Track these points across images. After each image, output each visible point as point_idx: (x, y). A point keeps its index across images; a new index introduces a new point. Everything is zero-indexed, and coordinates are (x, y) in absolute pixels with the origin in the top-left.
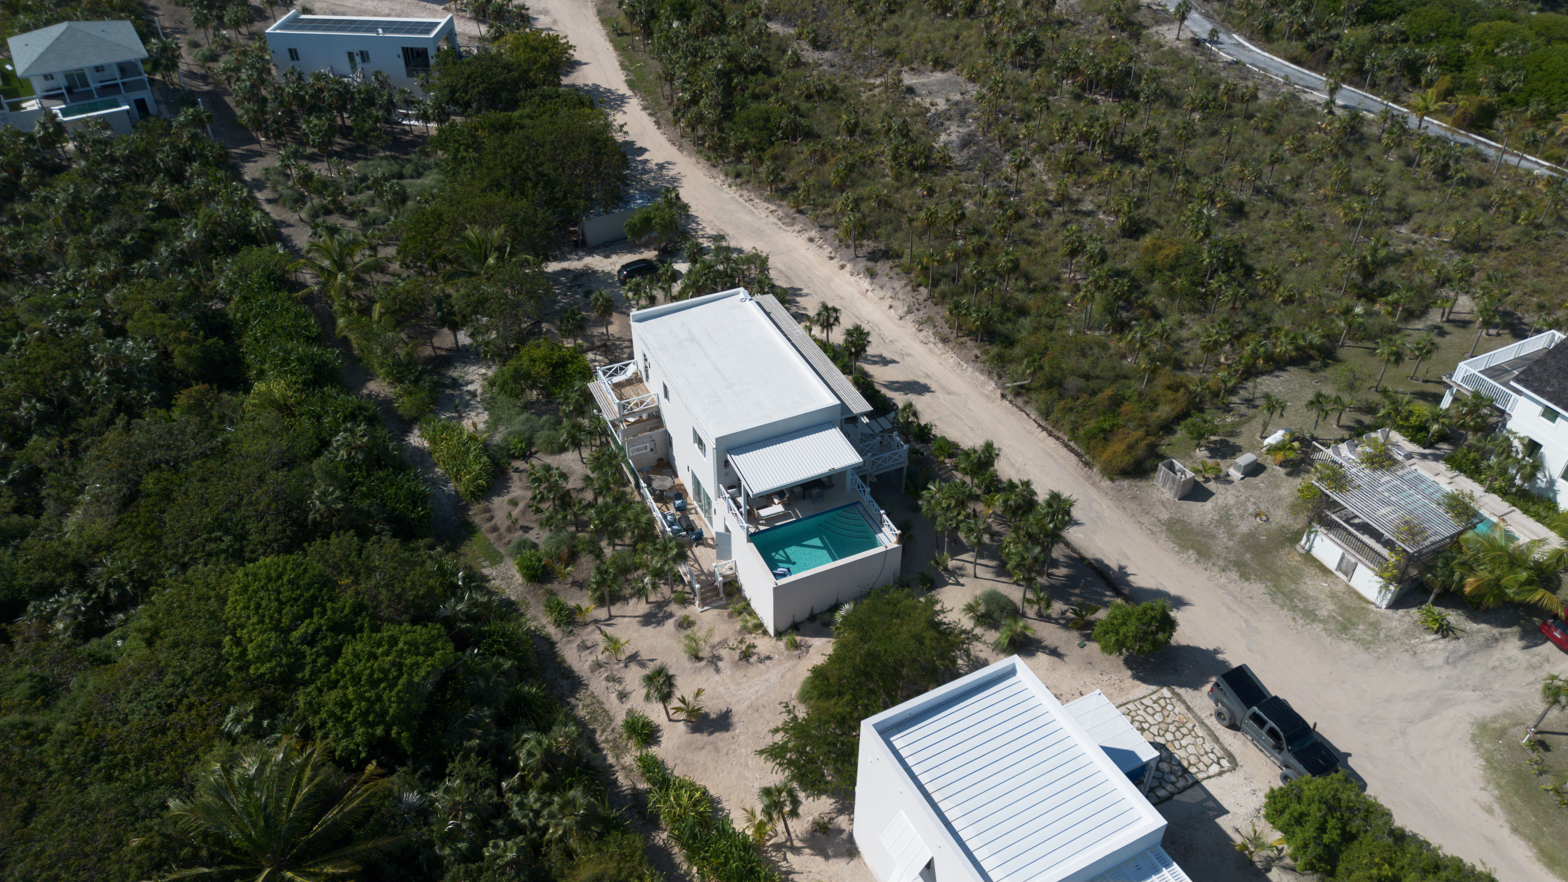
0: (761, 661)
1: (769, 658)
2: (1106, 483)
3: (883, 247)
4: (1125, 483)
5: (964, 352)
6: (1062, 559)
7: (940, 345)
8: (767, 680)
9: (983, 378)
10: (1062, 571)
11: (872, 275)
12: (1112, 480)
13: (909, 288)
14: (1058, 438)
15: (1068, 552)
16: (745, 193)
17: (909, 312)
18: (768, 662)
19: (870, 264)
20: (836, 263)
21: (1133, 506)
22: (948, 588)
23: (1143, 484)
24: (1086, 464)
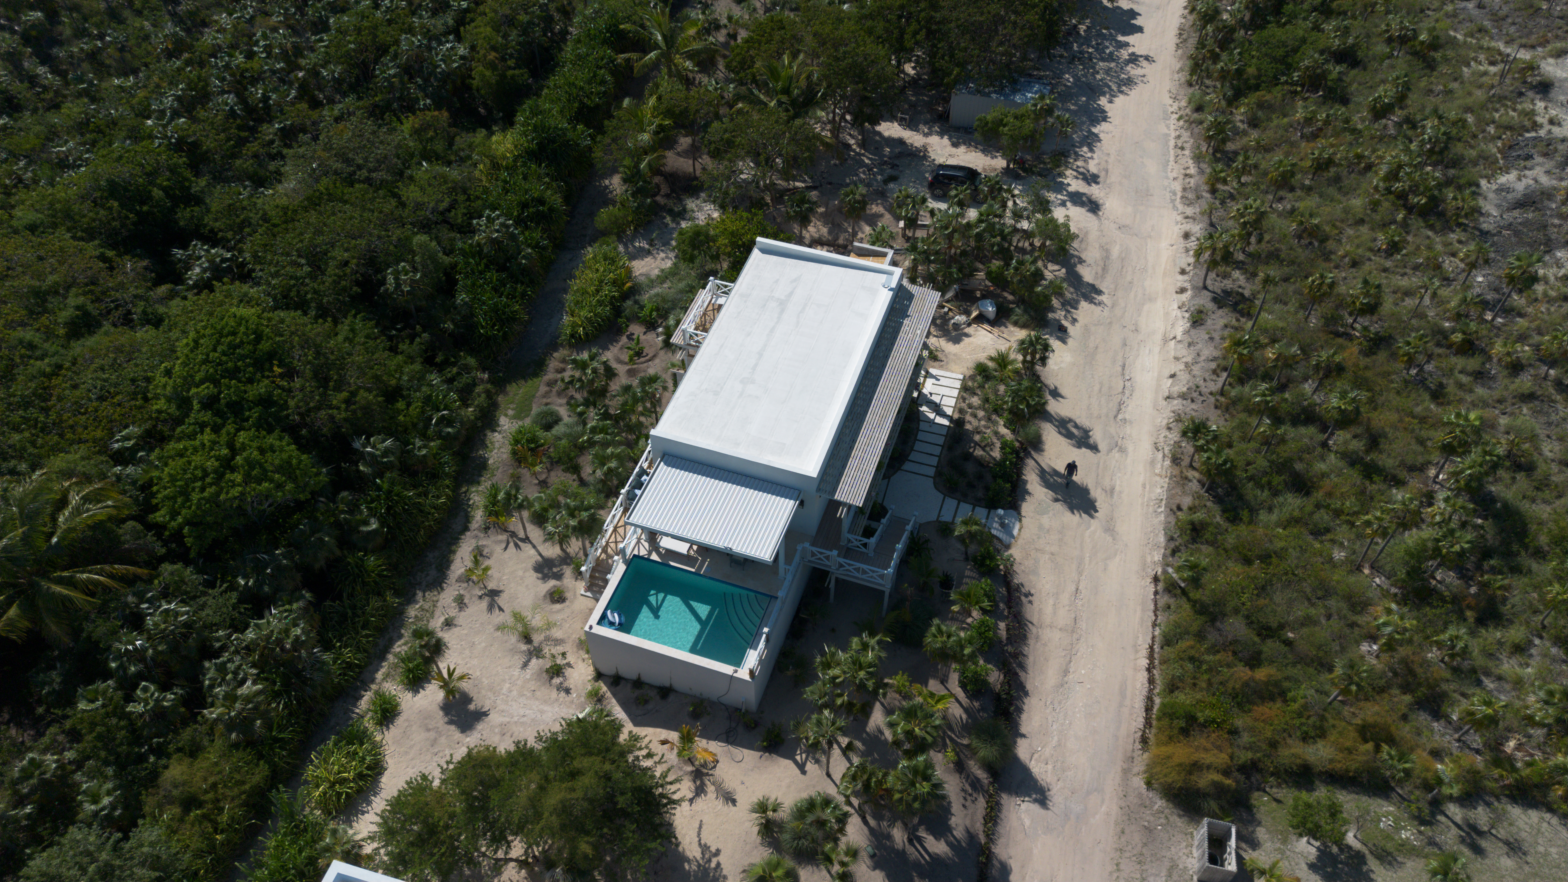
0: (559, 688)
1: (568, 691)
2: (1139, 783)
3: (1247, 293)
4: (1160, 803)
5: (1178, 490)
6: (959, 833)
7: (1168, 462)
8: (542, 712)
9: (1162, 539)
10: (938, 847)
11: (1197, 320)
12: (1149, 784)
13: (1213, 365)
14: (1151, 681)
15: (979, 827)
16: (1186, 135)
17: (1183, 396)
18: (563, 694)
19: (1211, 306)
20: (1181, 281)
21: (1137, 838)
22: (787, 763)
23: (1179, 822)
24: (1144, 740)
